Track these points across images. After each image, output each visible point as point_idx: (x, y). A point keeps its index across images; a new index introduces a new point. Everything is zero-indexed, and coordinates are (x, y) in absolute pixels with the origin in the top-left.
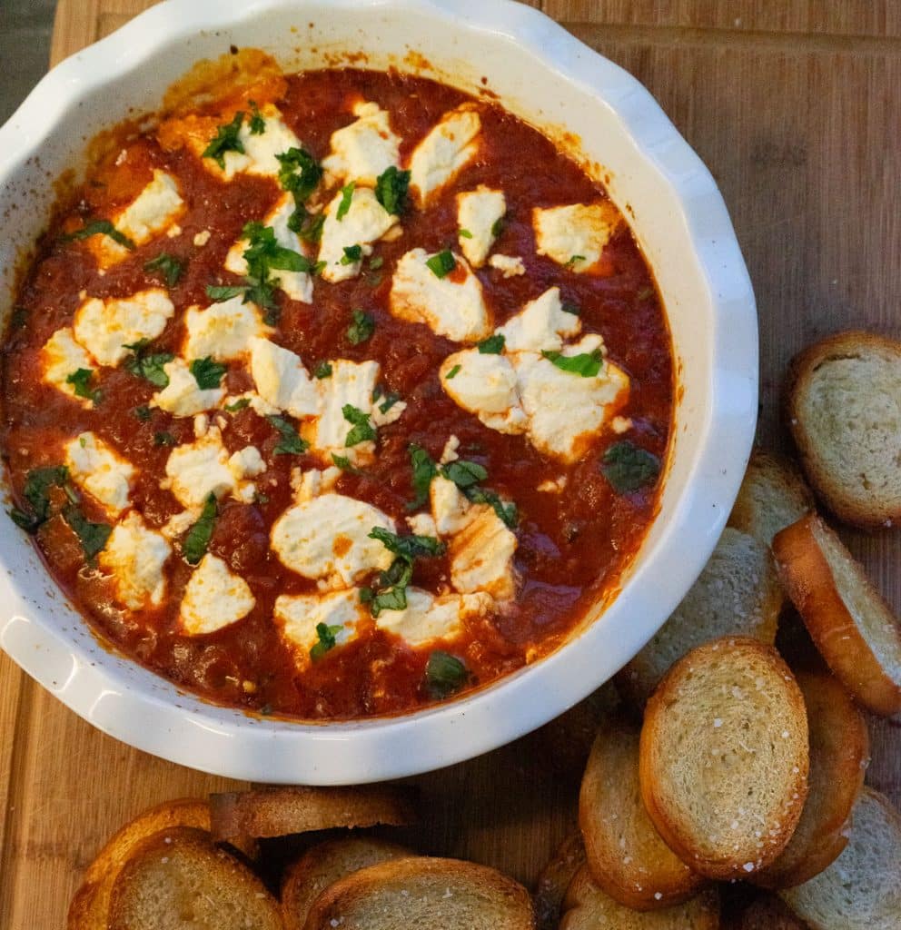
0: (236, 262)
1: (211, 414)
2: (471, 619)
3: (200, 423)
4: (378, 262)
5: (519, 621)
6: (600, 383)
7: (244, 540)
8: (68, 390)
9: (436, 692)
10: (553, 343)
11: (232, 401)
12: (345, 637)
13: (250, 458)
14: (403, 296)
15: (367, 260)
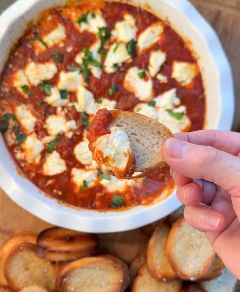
0: (79, 59)
1: (63, 108)
2: (128, 187)
3: (59, 109)
4: (122, 69)
5: (142, 190)
6: (181, 123)
7: (66, 149)
8: (20, 90)
9: (114, 206)
10: (170, 107)
11: (70, 105)
12: (91, 185)
13: (72, 124)
14: (128, 82)
15: (119, 68)
